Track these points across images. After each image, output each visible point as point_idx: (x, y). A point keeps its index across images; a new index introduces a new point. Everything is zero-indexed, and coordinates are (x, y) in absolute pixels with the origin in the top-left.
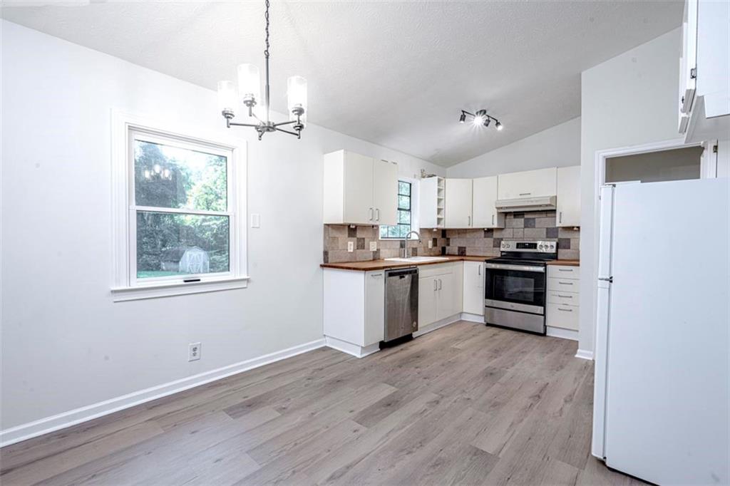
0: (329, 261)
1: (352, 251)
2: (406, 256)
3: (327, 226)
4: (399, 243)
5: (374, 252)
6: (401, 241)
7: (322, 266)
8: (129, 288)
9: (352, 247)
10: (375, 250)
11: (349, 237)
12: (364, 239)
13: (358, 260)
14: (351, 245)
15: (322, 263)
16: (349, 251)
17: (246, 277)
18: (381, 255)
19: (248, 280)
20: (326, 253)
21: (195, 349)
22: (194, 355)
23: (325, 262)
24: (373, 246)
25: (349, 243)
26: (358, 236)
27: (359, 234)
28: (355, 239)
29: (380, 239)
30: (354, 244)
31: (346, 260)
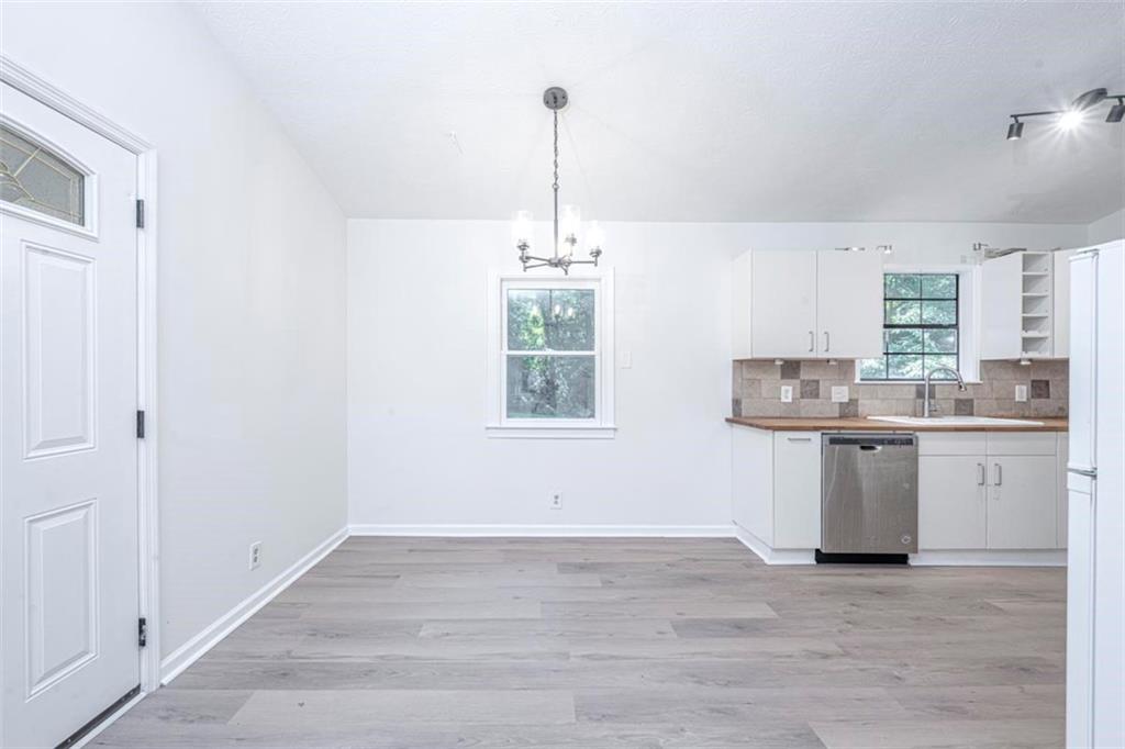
0: (743, 414)
1: (790, 400)
2: (926, 415)
3: (739, 364)
4: (914, 389)
5: (841, 403)
6: (917, 385)
7: (727, 420)
8: (498, 426)
9: (790, 395)
10: (846, 400)
11: (782, 378)
12: (818, 382)
13: (803, 415)
14: (787, 391)
15: (730, 416)
16: (783, 400)
17: (611, 425)
18: (860, 409)
19: (615, 429)
20: (736, 403)
21: (557, 497)
22: (556, 503)
23: (735, 415)
24: (840, 394)
25: (783, 388)
26: (802, 377)
27: (805, 375)
28: (798, 382)
29: (857, 381)
30: (794, 389)
31: (778, 415)
